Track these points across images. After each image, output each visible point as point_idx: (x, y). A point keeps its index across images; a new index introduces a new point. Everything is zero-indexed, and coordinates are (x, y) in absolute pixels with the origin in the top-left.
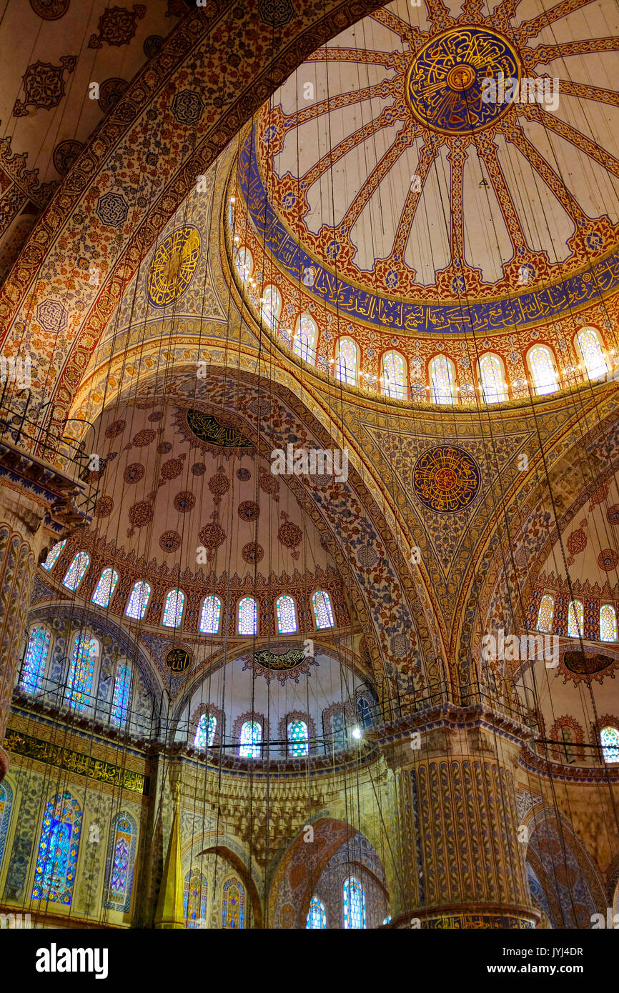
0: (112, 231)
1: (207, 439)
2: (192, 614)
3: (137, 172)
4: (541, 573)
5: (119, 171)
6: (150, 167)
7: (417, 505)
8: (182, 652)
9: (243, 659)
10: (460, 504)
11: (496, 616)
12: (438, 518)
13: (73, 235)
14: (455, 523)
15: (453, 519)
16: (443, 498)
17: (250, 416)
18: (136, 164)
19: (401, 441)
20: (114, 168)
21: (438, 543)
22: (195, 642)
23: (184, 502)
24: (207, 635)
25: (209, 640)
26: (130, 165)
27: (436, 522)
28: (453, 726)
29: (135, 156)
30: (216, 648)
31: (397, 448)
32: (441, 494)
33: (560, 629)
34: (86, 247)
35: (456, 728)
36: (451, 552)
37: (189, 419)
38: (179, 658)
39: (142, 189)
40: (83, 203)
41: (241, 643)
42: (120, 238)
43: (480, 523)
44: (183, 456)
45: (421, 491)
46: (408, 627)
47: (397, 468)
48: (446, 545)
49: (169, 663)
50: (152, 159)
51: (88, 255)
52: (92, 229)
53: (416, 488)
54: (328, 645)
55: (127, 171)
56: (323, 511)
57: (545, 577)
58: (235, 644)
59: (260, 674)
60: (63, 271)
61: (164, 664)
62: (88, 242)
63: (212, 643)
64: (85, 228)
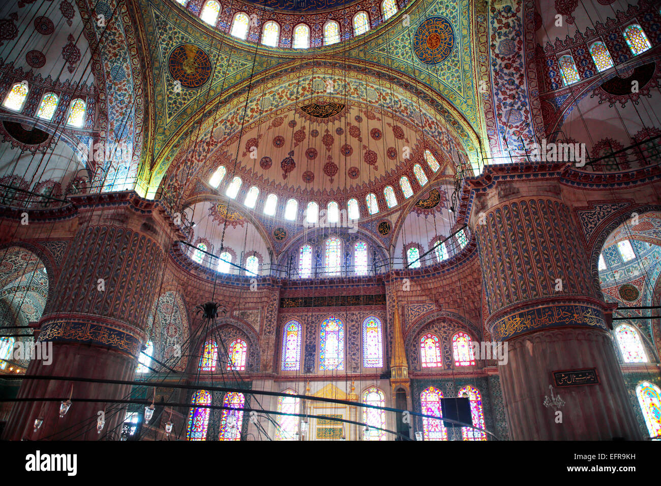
0: (124, 81)
1: (327, 116)
2: (382, 202)
3: (114, 52)
4: (545, 45)
5: (108, 58)
6: (115, 46)
7: (427, 69)
8: (385, 223)
9: (413, 211)
10: (450, 48)
11: (505, 99)
12: (443, 67)
13: (112, 95)
14: (453, 61)
15: (450, 60)
16: (438, 53)
17: (322, 92)
18: (111, 49)
19: (397, 42)
20: (106, 59)
21: (449, 81)
22: (389, 214)
23: (347, 150)
24: (394, 208)
25: (394, 210)
26: (110, 52)
27: (442, 70)
28: (485, 190)
29: (108, 47)
30: (400, 212)
31: (397, 48)
32: (437, 52)
33: (588, 73)
34: (120, 96)
35: (488, 189)
36: (459, 80)
37: (309, 114)
38: (384, 227)
39: (120, 56)
40: (108, 81)
41: (408, 203)
42: (128, 81)
43: (467, 49)
44: (327, 131)
45: (424, 59)
46: (452, 143)
47: (404, 58)
48: (454, 79)
49: (381, 232)
50: (113, 42)
51: (122, 98)
52: (117, 87)
53: (421, 60)
54: (441, 179)
55: (110, 55)
56: (389, 110)
57: (551, 46)
58: (406, 205)
59: (421, 213)
60: (117, 111)
61: (379, 233)
62: (119, 93)
63: (397, 211)
64: (114, 89)
